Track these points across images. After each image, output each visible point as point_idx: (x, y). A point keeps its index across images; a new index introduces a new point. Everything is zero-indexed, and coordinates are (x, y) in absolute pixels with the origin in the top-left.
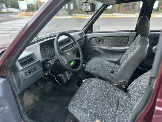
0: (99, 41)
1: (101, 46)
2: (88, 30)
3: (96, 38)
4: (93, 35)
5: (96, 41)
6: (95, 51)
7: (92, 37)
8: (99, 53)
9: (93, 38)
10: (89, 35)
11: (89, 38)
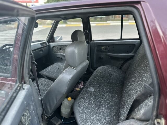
0: (60, 49)
1: (62, 53)
2: (50, 40)
3: (57, 47)
4: (54, 44)
5: (58, 49)
6: (58, 57)
7: (53, 45)
8: (61, 58)
9: (55, 47)
10: (52, 44)
11: (52, 46)
